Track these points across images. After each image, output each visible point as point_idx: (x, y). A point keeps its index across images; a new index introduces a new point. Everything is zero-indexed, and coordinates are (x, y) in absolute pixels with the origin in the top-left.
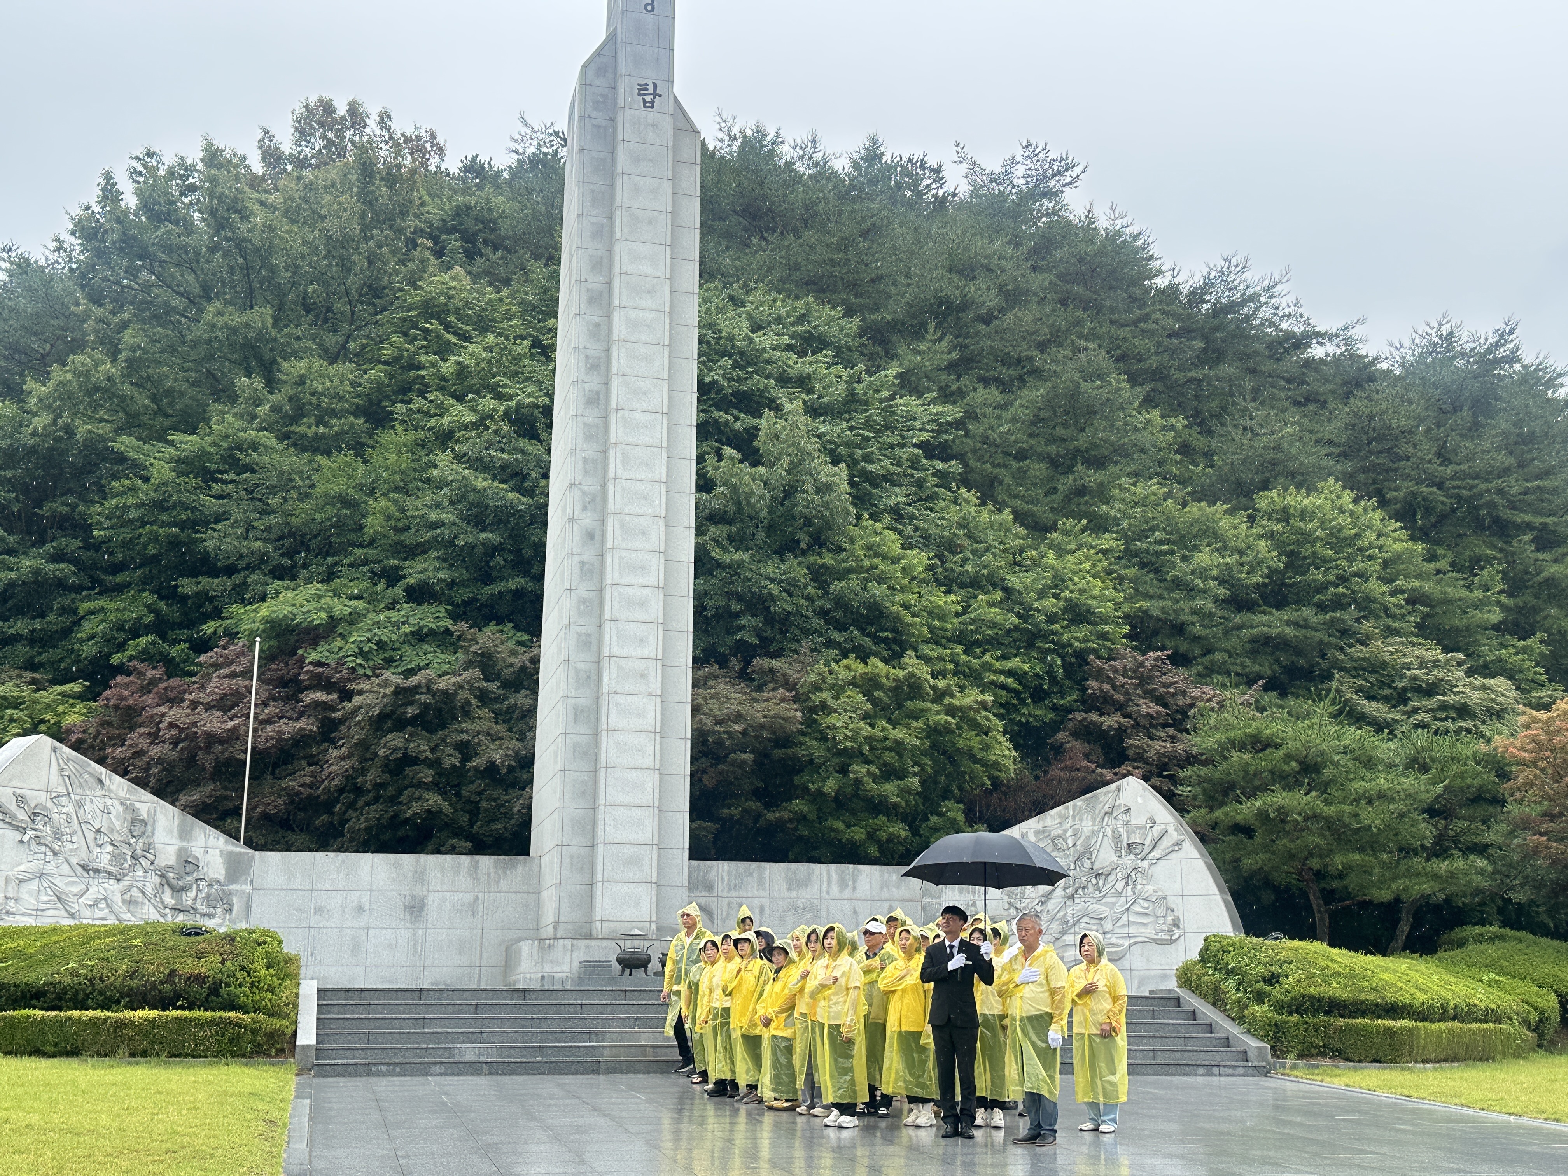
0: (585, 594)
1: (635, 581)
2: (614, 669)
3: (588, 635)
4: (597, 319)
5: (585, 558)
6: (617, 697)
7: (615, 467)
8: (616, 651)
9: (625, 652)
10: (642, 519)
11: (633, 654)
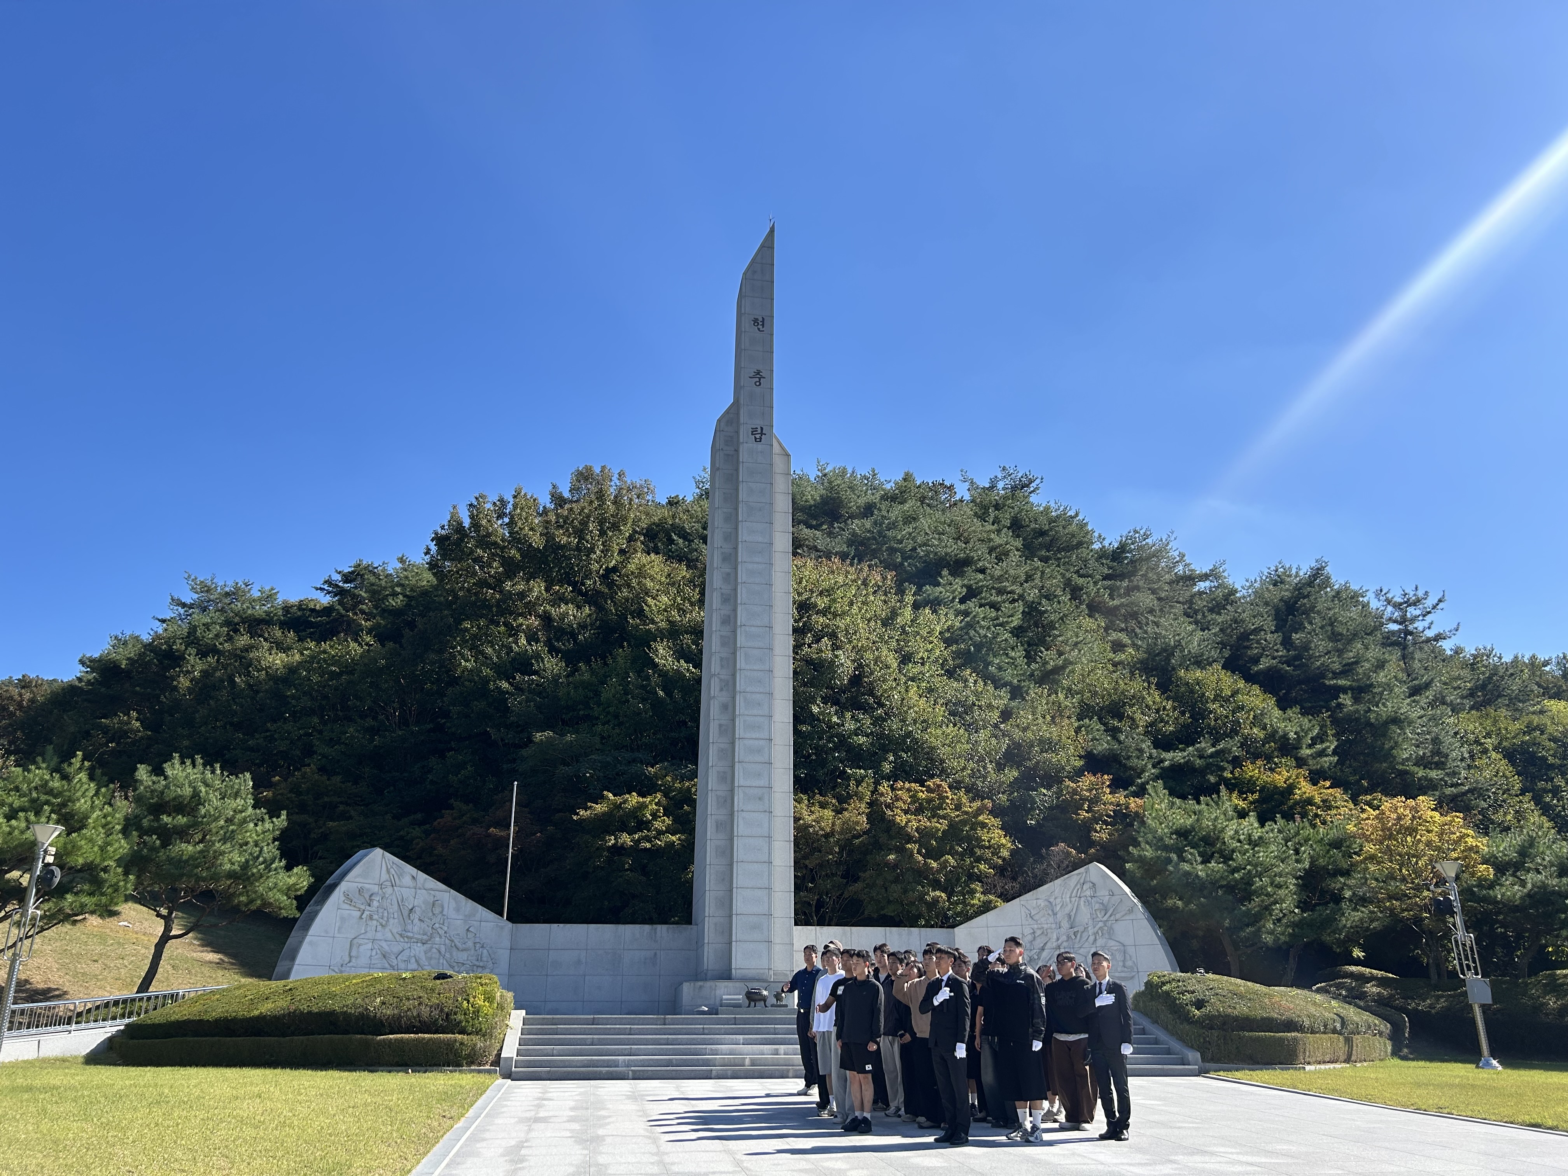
0: (722, 746)
1: (754, 737)
2: (741, 795)
3: (724, 772)
4: (728, 570)
5: (723, 722)
6: (744, 814)
7: (741, 663)
8: (742, 783)
9: (748, 783)
10: (758, 696)
11: (754, 785)
